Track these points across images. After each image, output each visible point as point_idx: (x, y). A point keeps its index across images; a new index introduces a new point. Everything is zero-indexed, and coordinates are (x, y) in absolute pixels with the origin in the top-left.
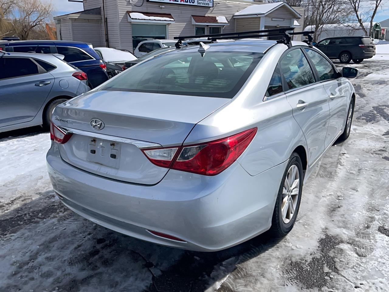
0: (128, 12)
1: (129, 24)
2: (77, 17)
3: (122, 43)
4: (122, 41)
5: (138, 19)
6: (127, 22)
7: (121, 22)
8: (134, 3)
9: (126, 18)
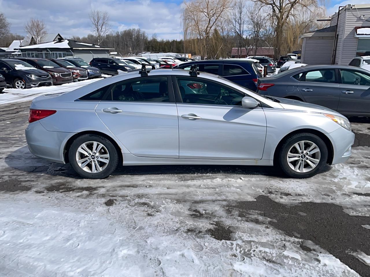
0: (356, 28)
1: (356, 39)
2: (311, 36)
3: (342, 58)
4: (342, 57)
5: (366, 34)
6: (353, 37)
7: (345, 38)
8: (366, 19)
9: (353, 34)
